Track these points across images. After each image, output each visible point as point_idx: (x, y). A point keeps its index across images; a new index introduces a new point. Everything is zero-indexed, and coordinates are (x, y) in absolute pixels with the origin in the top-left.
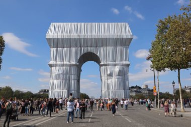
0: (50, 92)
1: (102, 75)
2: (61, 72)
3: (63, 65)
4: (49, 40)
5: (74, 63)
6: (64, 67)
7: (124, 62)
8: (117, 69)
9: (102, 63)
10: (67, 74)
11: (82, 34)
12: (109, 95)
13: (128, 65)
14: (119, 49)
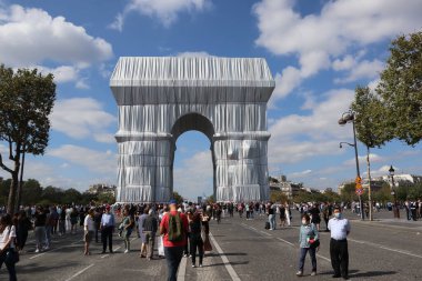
0: (119, 189)
1: (218, 156)
2: (139, 152)
3: (143, 138)
4: (116, 90)
5: (164, 134)
6: (145, 142)
7: (259, 133)
8: (246, 145)
9: (218, 135)
10: (150, 154)
11: (180, 78)
12: (231, 194)
13: (266, 139)
14: (249, 107)
